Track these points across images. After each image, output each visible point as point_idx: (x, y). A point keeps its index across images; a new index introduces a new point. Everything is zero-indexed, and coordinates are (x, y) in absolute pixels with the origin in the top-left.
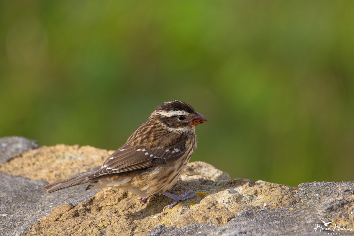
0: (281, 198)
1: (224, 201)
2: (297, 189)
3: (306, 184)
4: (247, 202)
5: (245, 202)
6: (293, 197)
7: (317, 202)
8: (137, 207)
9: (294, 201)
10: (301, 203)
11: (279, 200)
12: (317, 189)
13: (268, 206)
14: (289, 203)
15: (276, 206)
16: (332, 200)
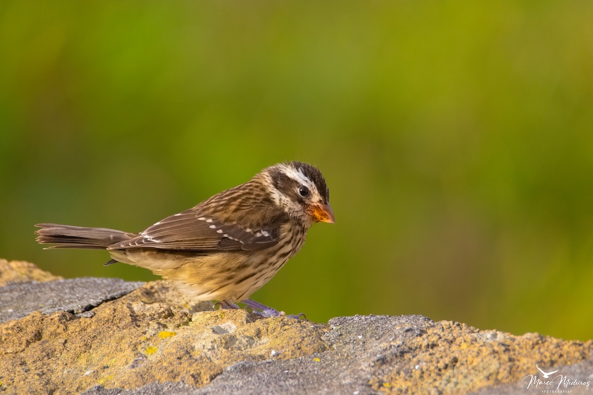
0: (301, 342)
1: (204, 346)
2: (327, 326)
3: (342, 319)
4: (243, 349)
5: (239, 349)
6: (319, 341)
7: (360, 349)
8: (58, 355)
9: (321, 347)
10: (332, 350)
11: (296, 346)
12: (360, 328)
13: (278, 355)
14: (312, 350)
15: (292, 355)
16: (384, 345)
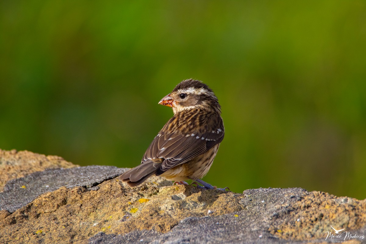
0: (226, 205)
1: (166, 208)
2: (242, 195)
3: (251, 190)
4: (190, 209)
5: (188, 209)
6: (238, 204)
7: (263, 209)
8: (77, 214)
9: (238, 208)
10: (246, 210)
11: (223, 207)
12: (263, 196)
13: (212, 213)
14: (233, 210)
15: (221, 213)
16: (278, 206)
